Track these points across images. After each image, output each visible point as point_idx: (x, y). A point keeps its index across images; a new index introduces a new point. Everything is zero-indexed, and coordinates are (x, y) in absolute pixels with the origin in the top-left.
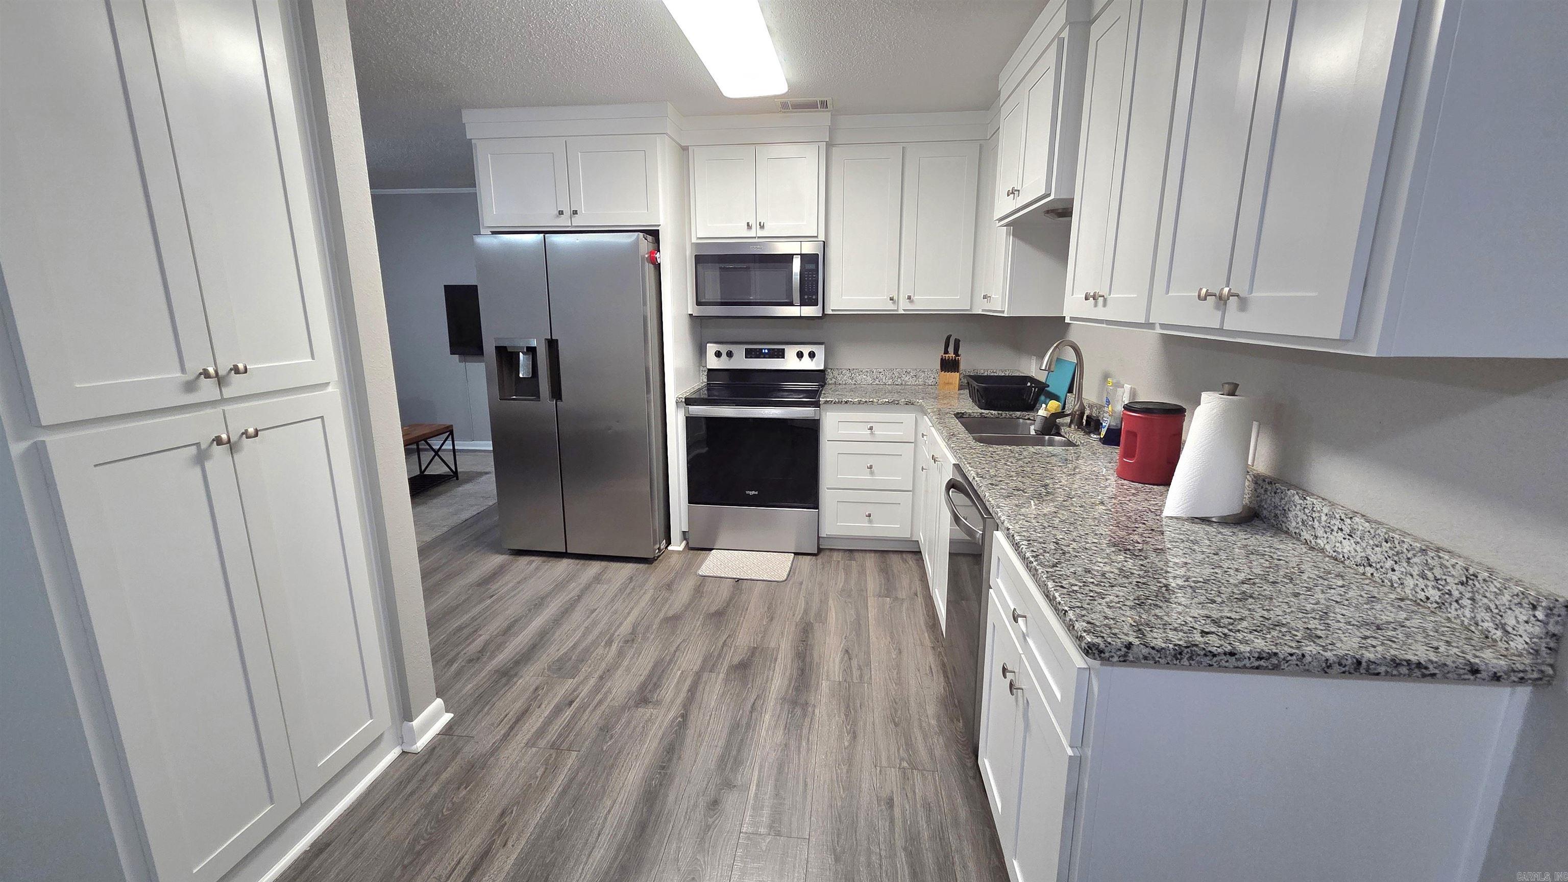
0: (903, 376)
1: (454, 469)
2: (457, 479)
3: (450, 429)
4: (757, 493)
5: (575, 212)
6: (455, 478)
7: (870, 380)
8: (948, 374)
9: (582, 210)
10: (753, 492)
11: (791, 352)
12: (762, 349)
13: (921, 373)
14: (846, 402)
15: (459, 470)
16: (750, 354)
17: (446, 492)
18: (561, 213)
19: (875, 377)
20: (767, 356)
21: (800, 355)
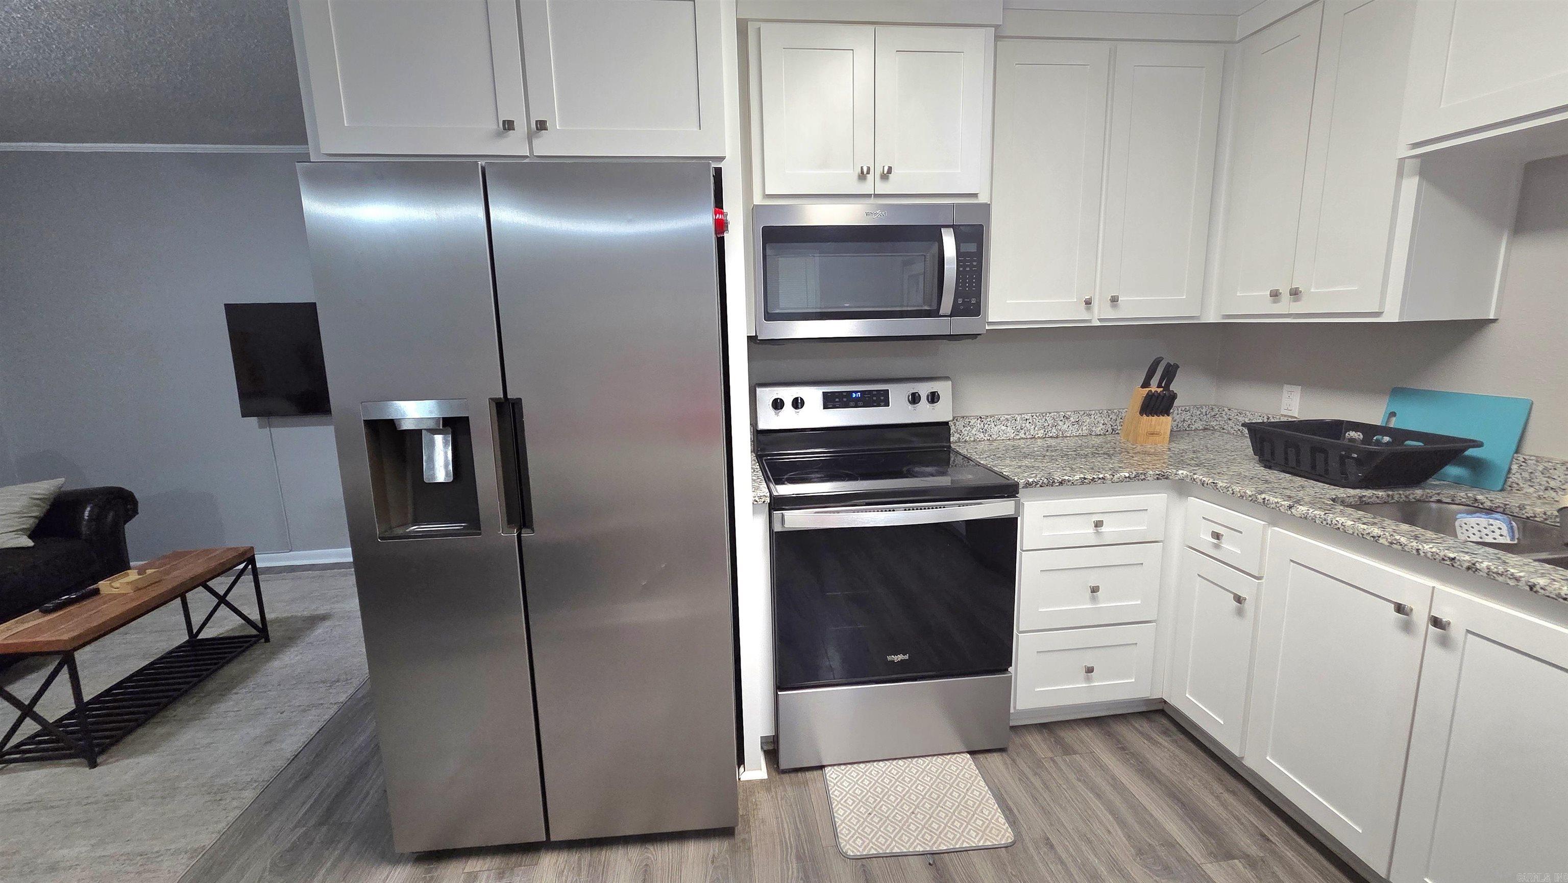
0: (1061, 423)
1: (255, 616)
2: (267, 640)
3: (249, 555)
4: (907, 657)
5: (542, 126)
6: (263, 640)
7: (1011, 433)
8: (1154, 419)
9: (556, 123)
10: (900, 657)
11: (898, 394)
12: (851, 392)
13: (1086, 418)
14: (1061, 483)
15: (269, 616)
16: (830, 402)
17: (243, 678)
18: (509, 125)
19: (1019, 427)
20: (860, 403)
21: (915, 399)
